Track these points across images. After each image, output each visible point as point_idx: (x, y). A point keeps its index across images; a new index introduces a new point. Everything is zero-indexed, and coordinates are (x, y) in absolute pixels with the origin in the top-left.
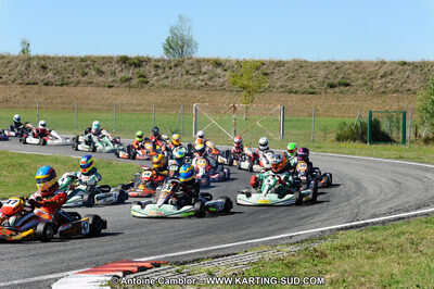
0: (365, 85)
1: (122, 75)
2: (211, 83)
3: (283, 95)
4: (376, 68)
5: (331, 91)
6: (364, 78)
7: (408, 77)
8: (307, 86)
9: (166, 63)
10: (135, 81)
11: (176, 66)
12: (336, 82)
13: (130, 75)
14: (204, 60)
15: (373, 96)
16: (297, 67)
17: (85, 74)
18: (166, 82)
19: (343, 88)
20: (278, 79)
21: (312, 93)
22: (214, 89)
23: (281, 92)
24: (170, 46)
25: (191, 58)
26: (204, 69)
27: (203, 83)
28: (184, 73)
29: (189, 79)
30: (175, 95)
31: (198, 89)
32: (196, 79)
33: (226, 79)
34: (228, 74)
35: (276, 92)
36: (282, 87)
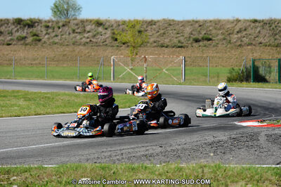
0: (224, 39)
1: (18, 34)
2: (94, 40)
3: (156, 48)
4: (233, 25)
5: (196, 45)
6: (223, 34)
7: (259, 32)
8: (176, 41)
9: (54, 24)
11: (64, 26)
12: (200, 37)
13: (24, 35)
14: (87, 21)
15: (232, 48)
16: (166, 25)
18: (56, 40)
19: (206, 42)
20: (152, 36)
21: (181, 47)
22: (97, 44)
23: (154, 47)
24: (57, 9)
25: (76, 19)
26: (88, 28)
27: (88, 40)
28: (71, 32)
29: (75, 37)
30: (64, 51)
31: (84, 45)
32: (82, 36)
33: (107, 36)
34: (109, 32)
35: (150, 47)
36: (155, 42)
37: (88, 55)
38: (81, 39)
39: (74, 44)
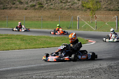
1: (31, 4)
2: (72, 7)
3: (106, 11)
8: (117, 7)
10: (37, 6)
13: (35, 4)
17: (14, 4)
18: (52, 7)
22: (74, 9)
27: (69, 7)
28: (60, 2)
29: (62, 5)
30: (56, 12)
31: (67, 9)
32: (66, 5)
33: (79, 4)
34: (80, 2)
35: (103, 10)
36: (105, 8)
37: (68, 15)
38: (65, 6)
39: (61, 9)
